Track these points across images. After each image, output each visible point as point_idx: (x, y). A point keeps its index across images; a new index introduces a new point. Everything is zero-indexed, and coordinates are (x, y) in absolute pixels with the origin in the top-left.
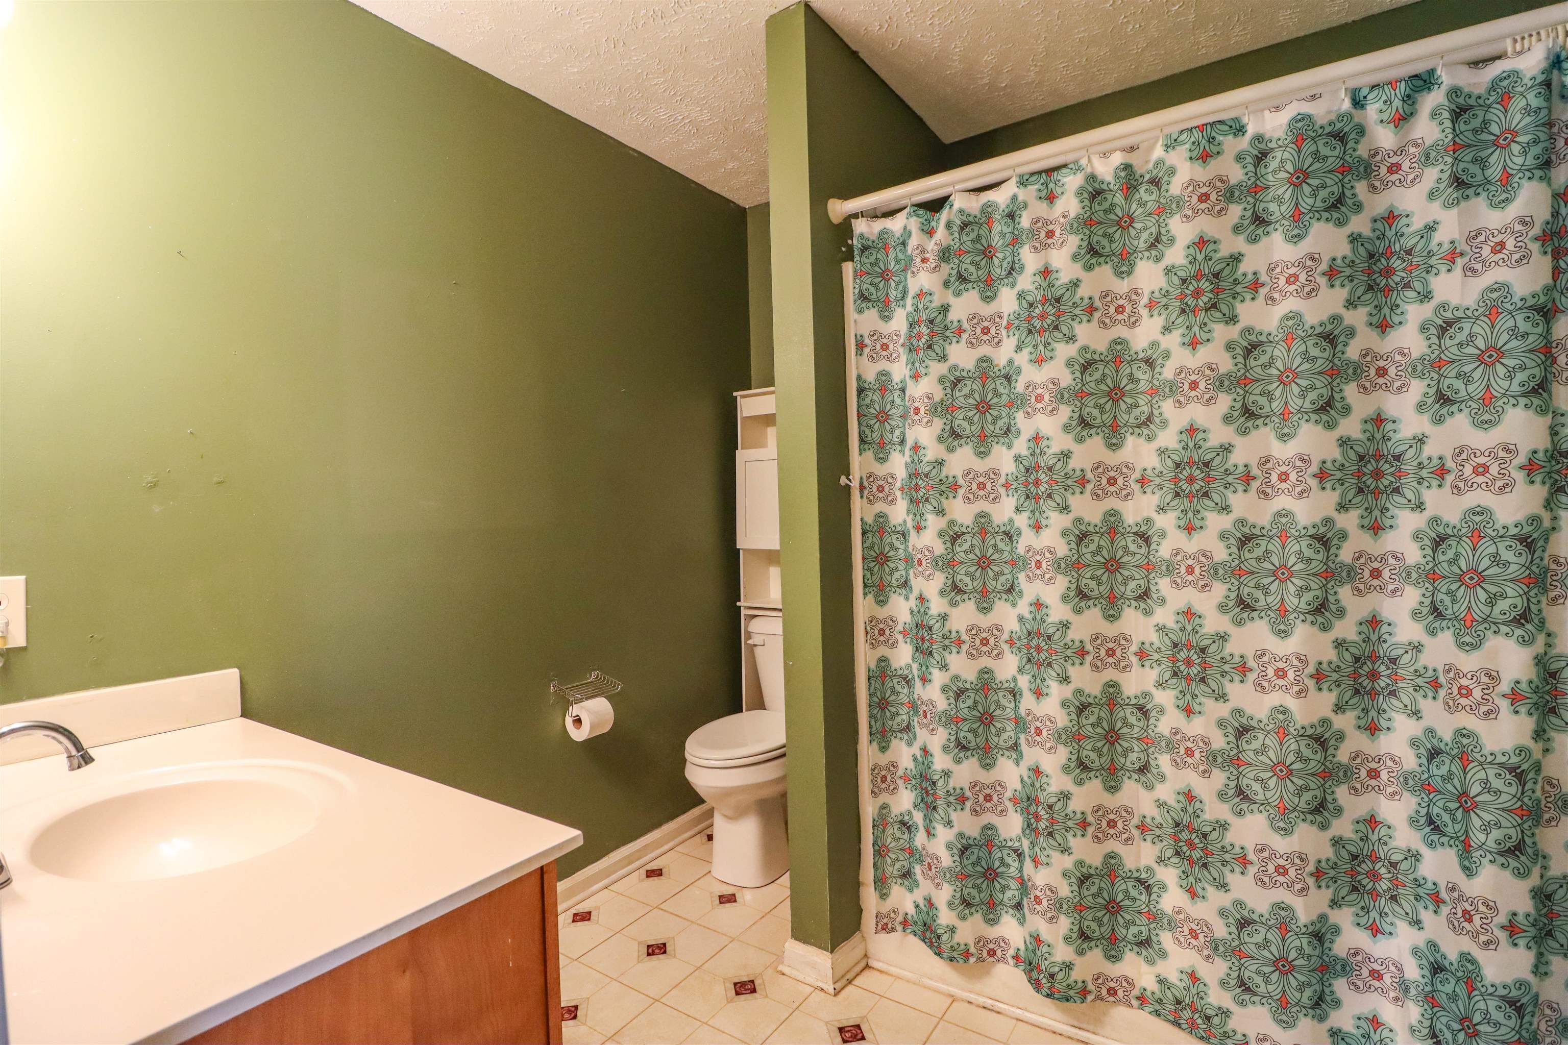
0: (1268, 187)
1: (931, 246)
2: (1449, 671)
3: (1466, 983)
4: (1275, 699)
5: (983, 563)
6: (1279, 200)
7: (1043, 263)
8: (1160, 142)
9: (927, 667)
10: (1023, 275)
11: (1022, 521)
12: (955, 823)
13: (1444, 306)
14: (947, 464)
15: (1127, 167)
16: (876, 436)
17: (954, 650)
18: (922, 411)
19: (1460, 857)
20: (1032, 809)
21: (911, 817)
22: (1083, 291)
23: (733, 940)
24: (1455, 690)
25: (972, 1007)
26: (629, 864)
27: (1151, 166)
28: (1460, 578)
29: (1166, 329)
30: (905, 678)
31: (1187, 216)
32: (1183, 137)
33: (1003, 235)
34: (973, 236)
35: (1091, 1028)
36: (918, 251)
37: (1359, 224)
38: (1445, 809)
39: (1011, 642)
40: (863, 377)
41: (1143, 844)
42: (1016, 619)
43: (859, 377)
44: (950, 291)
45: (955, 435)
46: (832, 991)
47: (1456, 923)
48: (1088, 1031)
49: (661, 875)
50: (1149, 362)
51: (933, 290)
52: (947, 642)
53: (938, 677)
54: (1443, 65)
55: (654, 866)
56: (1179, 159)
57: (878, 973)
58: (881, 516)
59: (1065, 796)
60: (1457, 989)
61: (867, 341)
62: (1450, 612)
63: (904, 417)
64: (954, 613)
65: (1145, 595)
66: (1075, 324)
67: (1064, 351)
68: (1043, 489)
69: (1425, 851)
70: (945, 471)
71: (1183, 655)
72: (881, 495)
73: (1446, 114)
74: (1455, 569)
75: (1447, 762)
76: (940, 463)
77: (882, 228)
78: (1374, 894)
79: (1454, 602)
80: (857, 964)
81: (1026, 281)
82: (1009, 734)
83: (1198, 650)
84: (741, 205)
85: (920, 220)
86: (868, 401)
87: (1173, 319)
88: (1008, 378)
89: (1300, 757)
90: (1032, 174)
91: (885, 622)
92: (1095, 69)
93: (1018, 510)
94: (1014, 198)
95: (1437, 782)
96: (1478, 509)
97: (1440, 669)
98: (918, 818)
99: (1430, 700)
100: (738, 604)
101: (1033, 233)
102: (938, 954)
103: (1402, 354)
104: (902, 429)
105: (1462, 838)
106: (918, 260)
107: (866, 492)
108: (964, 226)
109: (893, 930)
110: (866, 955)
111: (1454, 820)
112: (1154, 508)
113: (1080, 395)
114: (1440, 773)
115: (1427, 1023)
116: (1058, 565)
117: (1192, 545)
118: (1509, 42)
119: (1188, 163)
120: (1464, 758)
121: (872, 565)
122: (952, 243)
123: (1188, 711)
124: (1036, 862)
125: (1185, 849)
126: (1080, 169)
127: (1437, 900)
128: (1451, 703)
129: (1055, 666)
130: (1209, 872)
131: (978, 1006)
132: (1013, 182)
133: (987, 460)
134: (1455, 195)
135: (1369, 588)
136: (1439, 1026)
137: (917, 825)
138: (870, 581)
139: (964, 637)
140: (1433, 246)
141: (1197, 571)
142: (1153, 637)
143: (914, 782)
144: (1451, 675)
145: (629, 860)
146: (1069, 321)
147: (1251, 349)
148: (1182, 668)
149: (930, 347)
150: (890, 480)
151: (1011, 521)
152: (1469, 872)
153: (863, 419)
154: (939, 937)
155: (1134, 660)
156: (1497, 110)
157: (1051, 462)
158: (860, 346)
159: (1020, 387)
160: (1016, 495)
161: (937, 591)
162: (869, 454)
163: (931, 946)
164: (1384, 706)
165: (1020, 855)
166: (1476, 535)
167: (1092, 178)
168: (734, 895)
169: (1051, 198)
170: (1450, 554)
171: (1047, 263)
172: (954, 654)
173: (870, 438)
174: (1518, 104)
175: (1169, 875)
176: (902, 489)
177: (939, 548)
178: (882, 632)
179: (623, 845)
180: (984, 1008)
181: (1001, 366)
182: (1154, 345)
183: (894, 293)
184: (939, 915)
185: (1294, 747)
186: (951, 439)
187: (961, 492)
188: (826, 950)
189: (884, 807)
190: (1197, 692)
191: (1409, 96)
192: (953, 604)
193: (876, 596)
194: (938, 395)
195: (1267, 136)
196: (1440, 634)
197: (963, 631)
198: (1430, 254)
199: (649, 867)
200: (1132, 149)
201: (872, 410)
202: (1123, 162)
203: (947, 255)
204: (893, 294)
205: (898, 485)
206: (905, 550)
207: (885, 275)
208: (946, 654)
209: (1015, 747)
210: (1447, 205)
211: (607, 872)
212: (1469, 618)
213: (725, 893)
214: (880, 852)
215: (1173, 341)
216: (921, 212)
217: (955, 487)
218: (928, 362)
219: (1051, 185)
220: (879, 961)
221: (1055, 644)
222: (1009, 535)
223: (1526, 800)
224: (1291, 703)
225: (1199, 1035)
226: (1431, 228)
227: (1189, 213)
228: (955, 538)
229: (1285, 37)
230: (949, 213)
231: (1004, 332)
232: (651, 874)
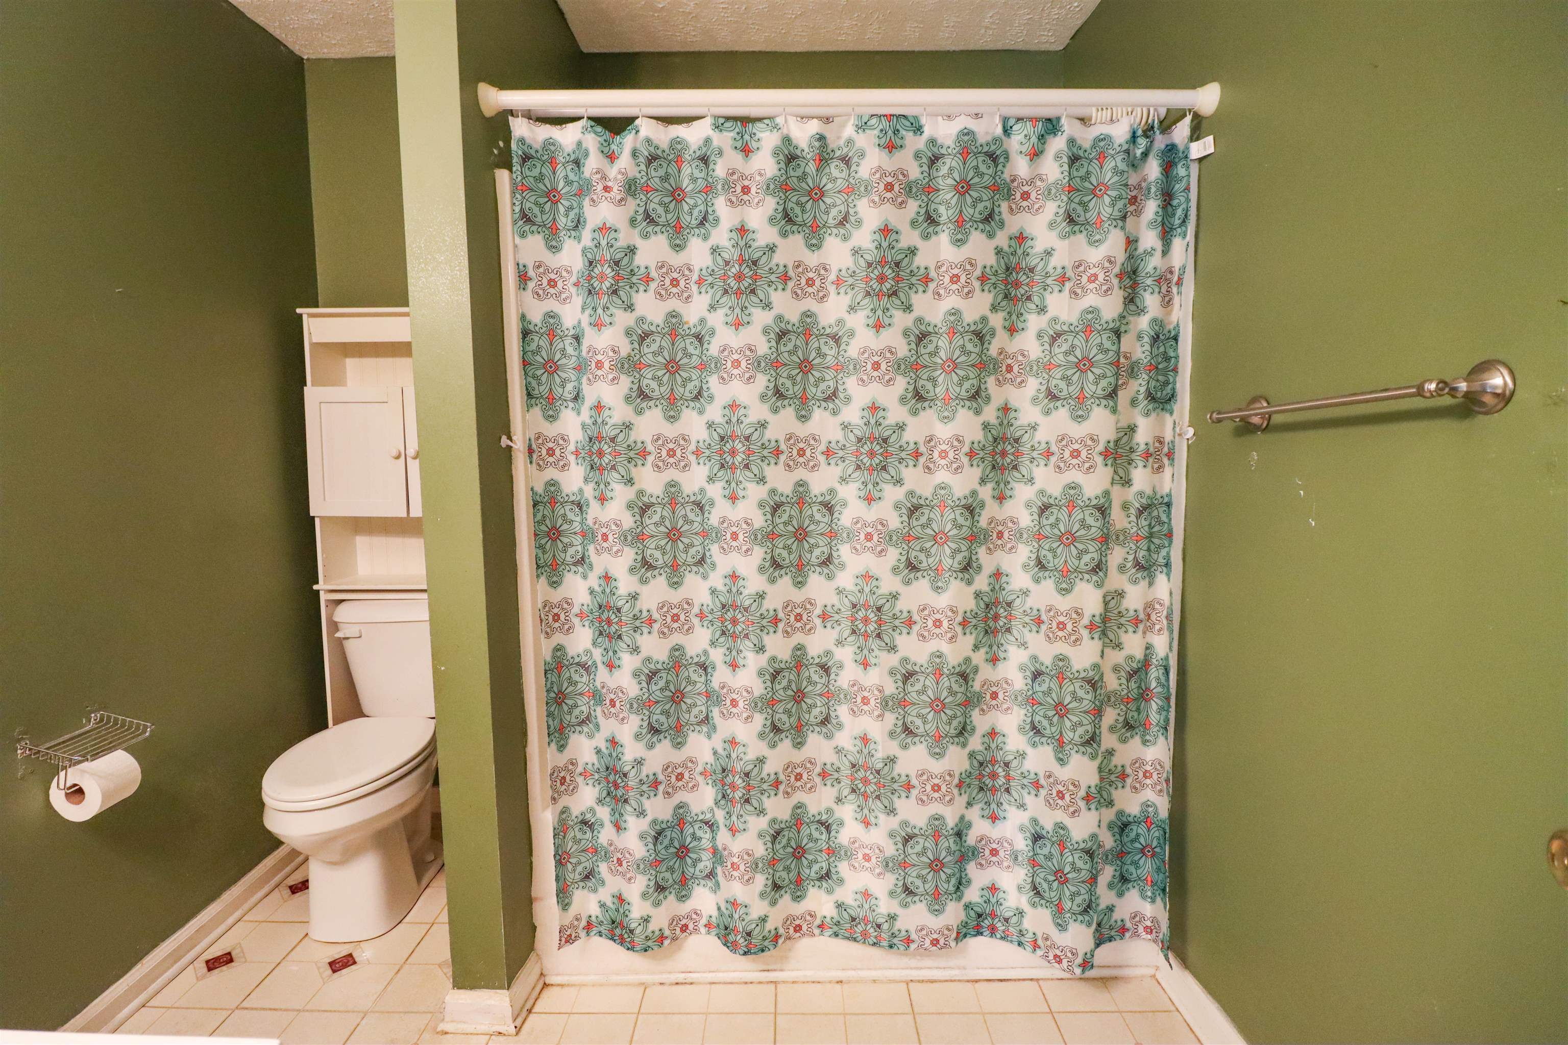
0: (938, 190)
1: (613, 172)
2: (1050, 611)
3: (1059, 845)
4: (934, 645)
5: (674, 535)
6: (947, 203)
7: (740, 219)
8: (852, 122)
9: (615, 652)
10: (718, 229)
11: (715, 491)
12: (649, 812)
13: (1055, 320)
14: (634, 428)
15: (822, 138)
16: (544, 389)
17: (645, 630)
18: (607, 365)
19: (1055, 751)
20: (729, 780)
21: (594, 814)
22: (779, 258)
23: (365, 1014)
24: (1054, 625)
25: (666, 987)
26: (176, 962)
27: (842, 142)
28: (1060, 538)
29: (852, 309)
30: (583, 666)
31: (874, 202)
32: (874, 121)
33: (694, 180)
34: (661, 172)
35: (778, 966)
36: (599, 176)
37: (1002, 239)
38: (1045, 717)
39: (701, 616)
40: (528, 317)
41: (824, 788)
42: (708, 592)
43: (523, 317)
44: (637, 231)
45: (643, 395)
46: (513, 1031)
47: (1051, 801)
48: (775, 970)
49: (231, 960)
50: (836, 339)
51: (618, 226)
52: (638, 623)
53: (628, 662)
54: (1067, 116)
55: (216, 951)
56: (867, 141)
57: (558, 988)
58: (552, 483)
59: (761, 761)
60: (1053, 850)
61: (531, 273)
62: (1051, 565)
63: (579, 368)
64: (645, 591)
65: (827, 561)
66: (771, 290)
67: (761, 318)
68: (740, 459)
69: (1029, 750)
70: (633, 436)
71: (861, 614)
72: (551, 459)
73: (1065, 159)
74: (1056, 531)
75: (1047, 680)
76: (628, 426)
77: (548, 136)
78: (994, 790)
79: (1055, 557)
80: (533, 988)
81: (721, 236)
82: (700, 709)
83: (875, 609)
84: (297, 53)
85: (599, 139)
86: (533, 346)
87: (858, 299)
88: (699, 338)
89: (952, 693)
90: (728, 119)
91: (559, 606)
92: (750, 22)
93: (711, 479)
94: (708, 141)
95: (1039, 697)
96: (1073, 485)
97: (1043, 610)
98: (604, 813)
99: (1034, 633)
100: (315, 587)
101: (728, 186)
102: (631, 949)
103: (1023, 355)
104: (576, 384)
105: (1057, 738)
106: (600, 187)
107: (535, 456)
108: (652, 159)
109: (577, 937)
110: (542, 974)
111: (1051, 724)
112: (837, 479)
113: (776, 365)
114: (1042, 689)
115: (1029, 880)
116: (755, 537)
117: (871, 514)
118: (1094, 110)
119: (877, 149)
120: (1060, 677)
121: (543, 541)
122: (638, 176)
123: (865, 665)
124: (733, 831)
125: (860, 786)
126: (776, 127)
127: (1037, 785)
128: (1051, 635)
129: (752, 637)
130: (882, 802)
131: (671, 984)
132: (708, 121)
133: (676, 424)
134: (1067, 229)
135: (996, 547)
136: (1038, 880)
137: (601, 821)
138: (542, 561)
139: (656, 616)
140: (1050, 269)
141: (875, 538)
142: (834, 600)
143: (597, 776)
144: (1052, 613)
145: (175, 956)
146: (766, 286)
147: (922, 337)
148: (860, 626)
149: (615, 292)
150: (561, 442)
151: (702, 490)
152: (1062, 761)
153: (529, 368)
154: (632, 931)
155: (818, 622)
156: (1095, 164)
157: (748, 432)
158: (523, 278)
159: (713, 349)
160: (709, 464)
161: (626, 568)
162: (537, 411)
163: (622, 942)
164: (1003, 641)
165: (711, 825)
166: (1071, 505)
167: (787, 140)
168: (350, 955)
169: (746, 151)
170: (1052, 519)
171: (742, 221)
172: (645, 635)
173: (537, 392)
174: (1109, 165)
175: (847, 812)
176: (577, 453)
177: (628, 521)
178: (556, 617)
179: (163, 940)
180: (677, 984)
181: (691, 325)
182: (840, 322)
183: (564, 220)
184: (631, 909)
185: (947, 684)
186: (639, 400)
187: (650, 459)
188: (501, 987)
189: (565, 810)
190: (873, 647)
191: (1042, 136)
192: (644, 581)
193: (549, 578)
194: (625, 349)
195: (939, 142)
196: (1043, 582)
197: (654, 609)
198: (1047, 275)
199: (209, 955)
200: (827, 120)
201: (538, 358)
202: (819, 132)
203: (633, 188)
204: (562, 221)
205: (572, 448)
206: (582, 523)
207: (552, 196)
208: (637, 636)
209: (707, 720)
210: (1064, 237)
211: (141, 986)
212: (1065, 569)
213: (337, 957)
214: (561, 860)
215: (859, 321)
216: (599, 129)
217: (644, 454)
218: (613, 310)
219: (747, 137)
220: (557, 975)
221: (752, 615)
222: (700, 506)
223: (1097, 702)
224: (944, 647)
225: (871, 942)
226: (1048, 253)
227: (877, 199)
228: (644, 509)
229: (905, 47)
230: (635, 140)
231: (694, 288)
232: (213, 964)
